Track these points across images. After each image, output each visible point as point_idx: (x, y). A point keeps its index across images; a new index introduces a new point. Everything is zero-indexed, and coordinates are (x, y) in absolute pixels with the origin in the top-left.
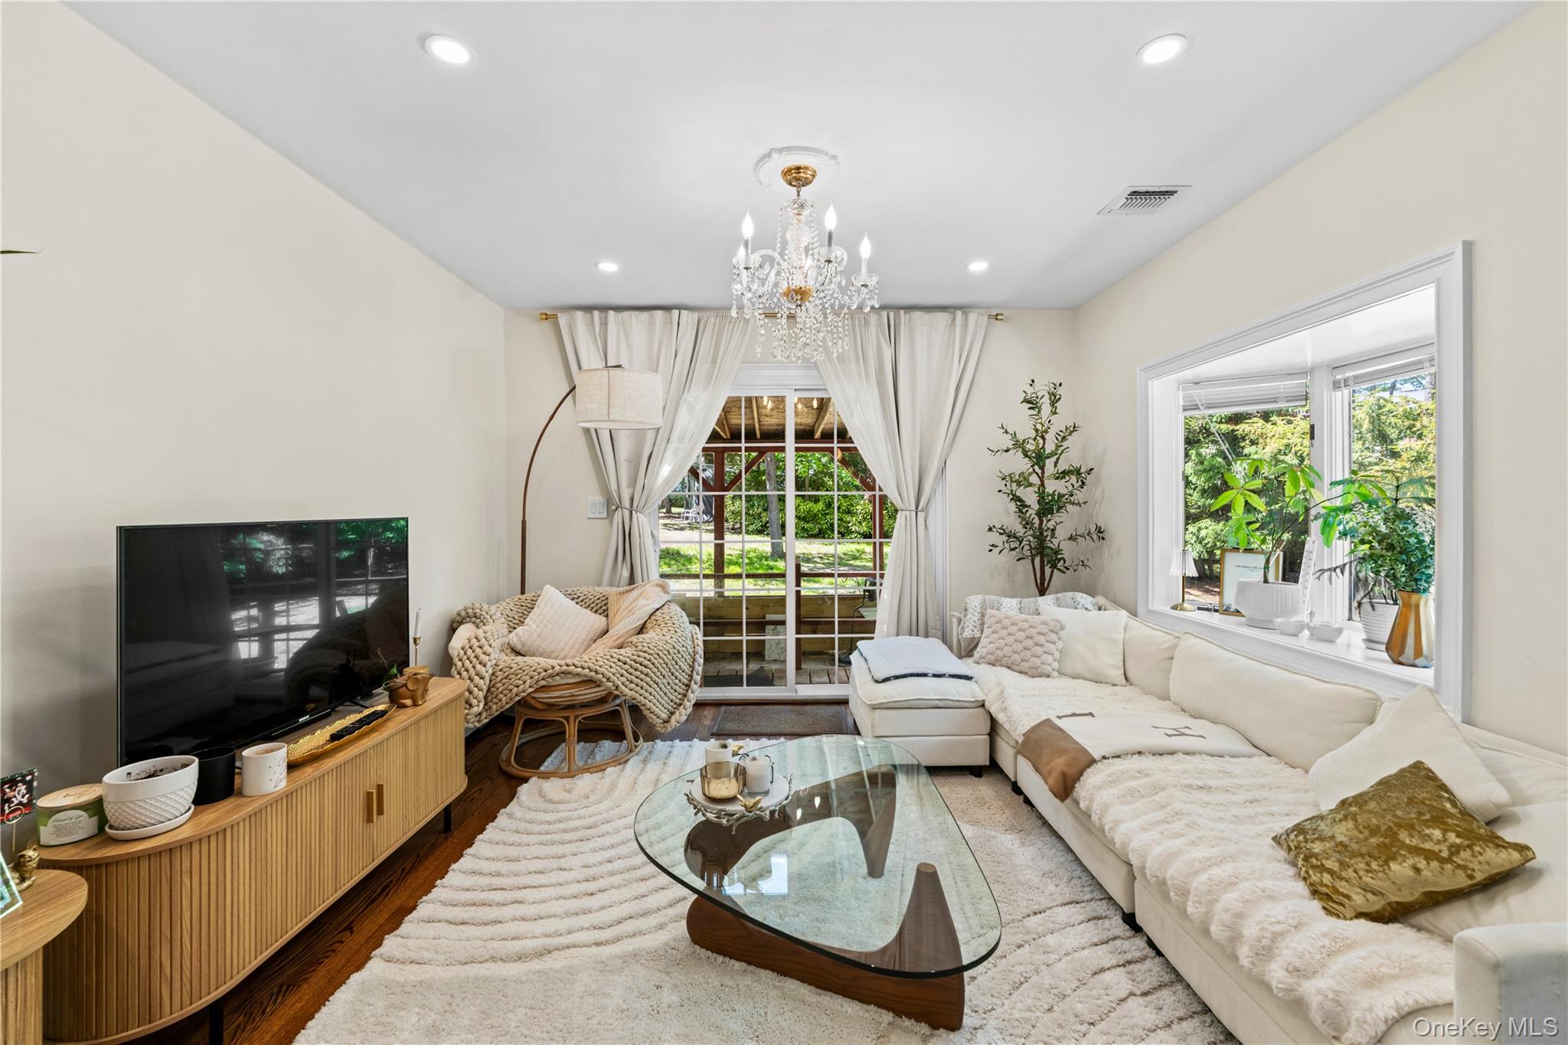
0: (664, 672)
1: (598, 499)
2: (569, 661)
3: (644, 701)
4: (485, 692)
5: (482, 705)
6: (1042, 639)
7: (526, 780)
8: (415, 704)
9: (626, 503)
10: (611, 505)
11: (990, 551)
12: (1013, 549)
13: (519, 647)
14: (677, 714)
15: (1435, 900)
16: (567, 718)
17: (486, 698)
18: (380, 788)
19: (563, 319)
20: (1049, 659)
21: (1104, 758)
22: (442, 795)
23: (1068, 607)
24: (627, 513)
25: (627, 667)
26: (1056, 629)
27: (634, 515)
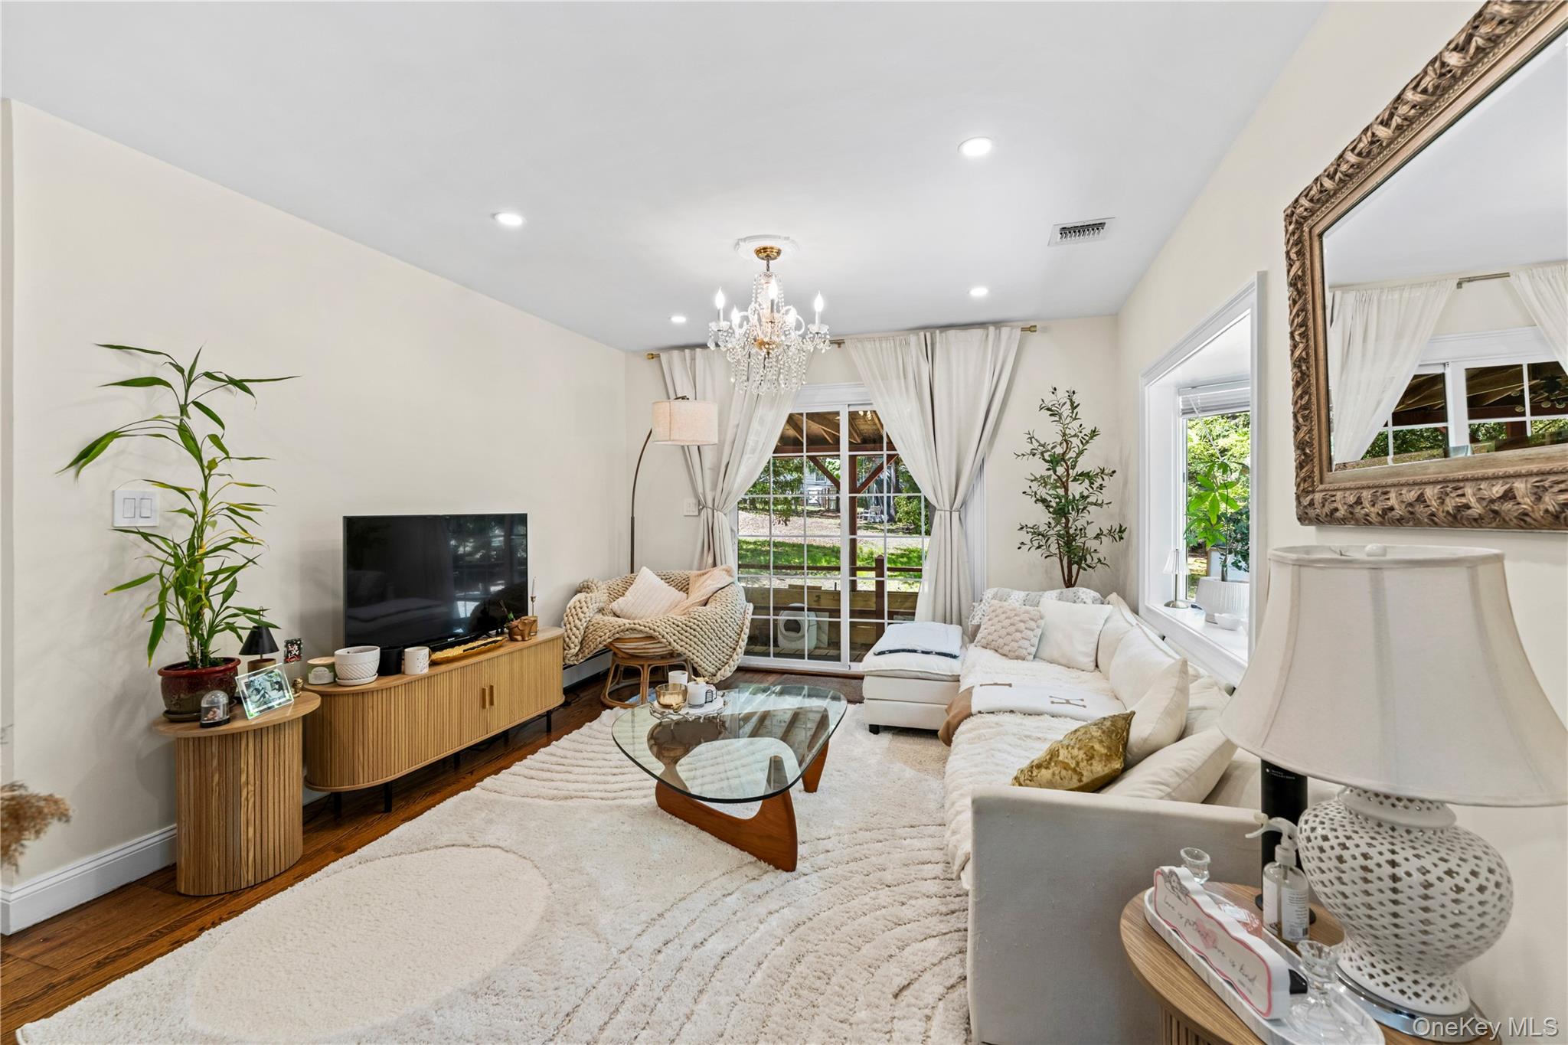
0: (711, 636)
1: (693, 501)
2: (636, 621)
3: (692, 656)
4: (580, 639)
5: (577, 648)
6: (1022, 626)
7: (611, 708)
8: (523, 640)
9: (710, 504)
10: (701, 506)
11: (1019, 548)
12: (1039, 547)
13: (618, 612)
14: (723, 670)
16: (642, 666)
17: (581, 643)
18: (492, 687)
19: (664, 357)
20: (1026, 643)
21: (980, 712)
22: (541, 704)
23: (1068, 601)
24: (710, 511)
25: (679, 628)
26: (1035, 618)
27: (715, 514)
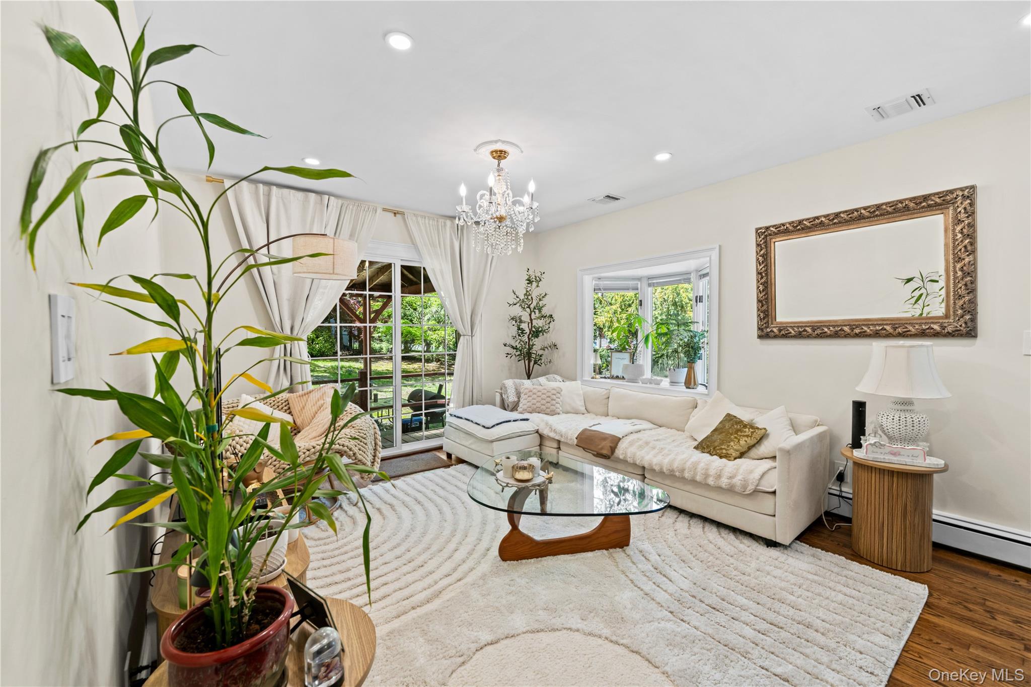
15: (750, 448)
